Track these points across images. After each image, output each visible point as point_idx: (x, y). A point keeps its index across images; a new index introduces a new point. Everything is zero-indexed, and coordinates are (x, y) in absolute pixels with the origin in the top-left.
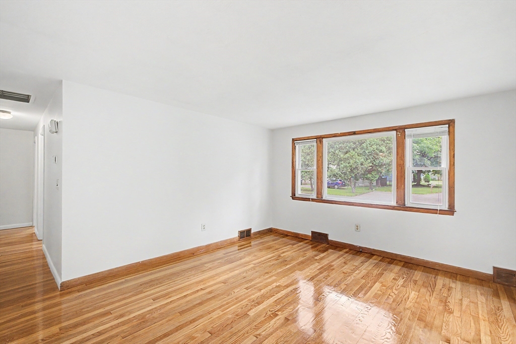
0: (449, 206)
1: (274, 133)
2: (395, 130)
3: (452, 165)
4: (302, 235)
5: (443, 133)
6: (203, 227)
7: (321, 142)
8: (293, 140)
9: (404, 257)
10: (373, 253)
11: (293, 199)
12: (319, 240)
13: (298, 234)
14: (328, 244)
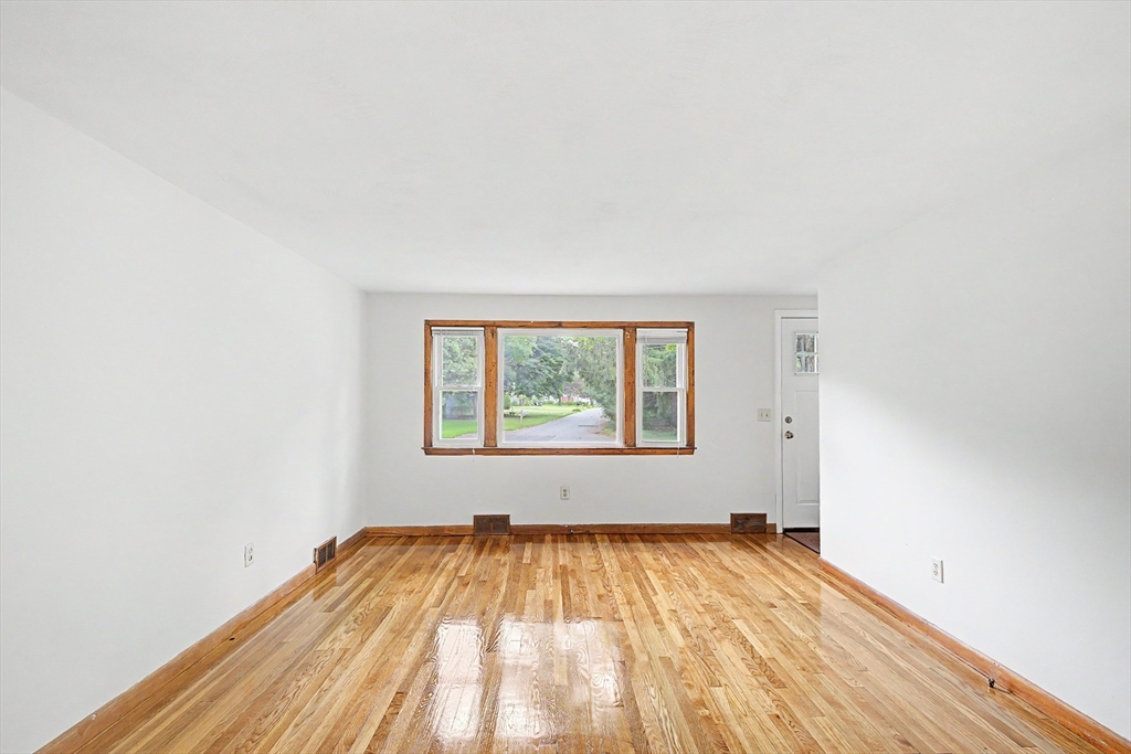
0: (688, 441)
1: (372, 299)
2: (623, 328)
3: (691, 384)
4: (450, 528)
5: (678, 340)
6: (248, 556)
7: (494, 334)
8: (429, 324)
9: (636, 527)
10: (592, 531)
11: (426, 454)
12: (492, 532)
13: (442, 528)
14: (510, 534)
